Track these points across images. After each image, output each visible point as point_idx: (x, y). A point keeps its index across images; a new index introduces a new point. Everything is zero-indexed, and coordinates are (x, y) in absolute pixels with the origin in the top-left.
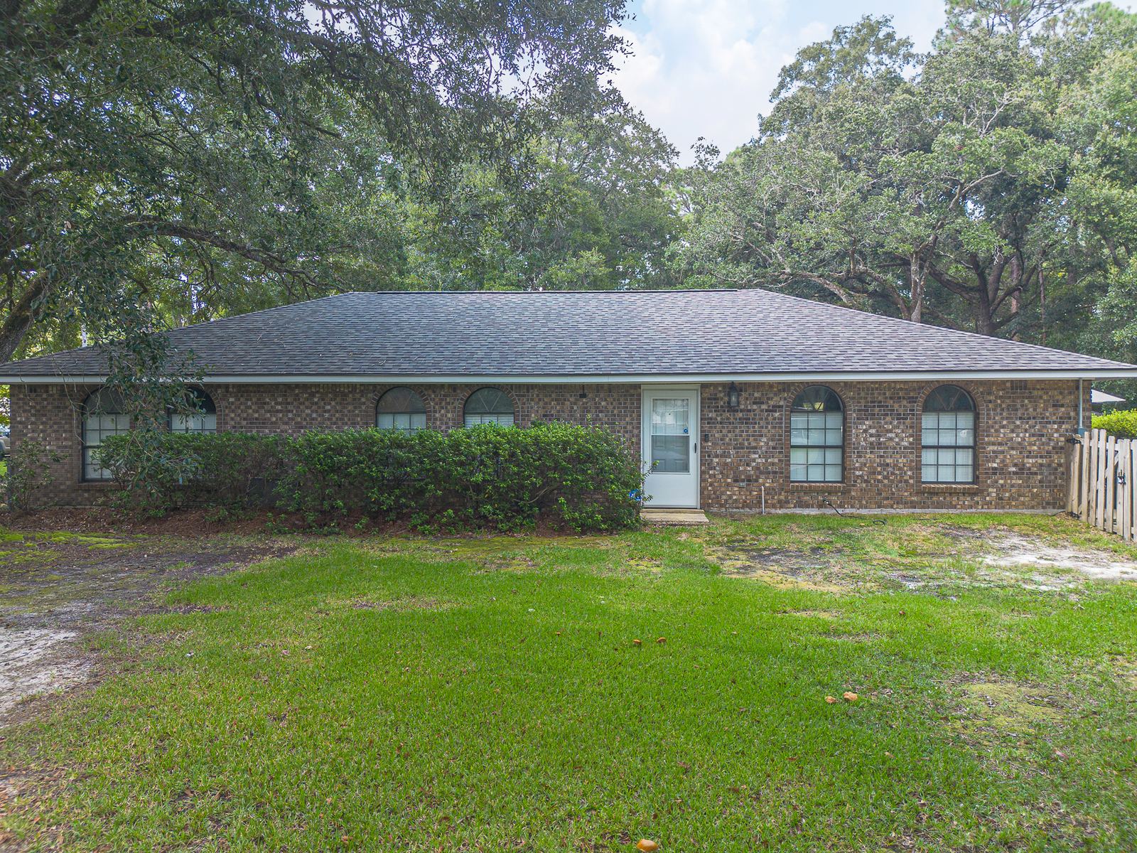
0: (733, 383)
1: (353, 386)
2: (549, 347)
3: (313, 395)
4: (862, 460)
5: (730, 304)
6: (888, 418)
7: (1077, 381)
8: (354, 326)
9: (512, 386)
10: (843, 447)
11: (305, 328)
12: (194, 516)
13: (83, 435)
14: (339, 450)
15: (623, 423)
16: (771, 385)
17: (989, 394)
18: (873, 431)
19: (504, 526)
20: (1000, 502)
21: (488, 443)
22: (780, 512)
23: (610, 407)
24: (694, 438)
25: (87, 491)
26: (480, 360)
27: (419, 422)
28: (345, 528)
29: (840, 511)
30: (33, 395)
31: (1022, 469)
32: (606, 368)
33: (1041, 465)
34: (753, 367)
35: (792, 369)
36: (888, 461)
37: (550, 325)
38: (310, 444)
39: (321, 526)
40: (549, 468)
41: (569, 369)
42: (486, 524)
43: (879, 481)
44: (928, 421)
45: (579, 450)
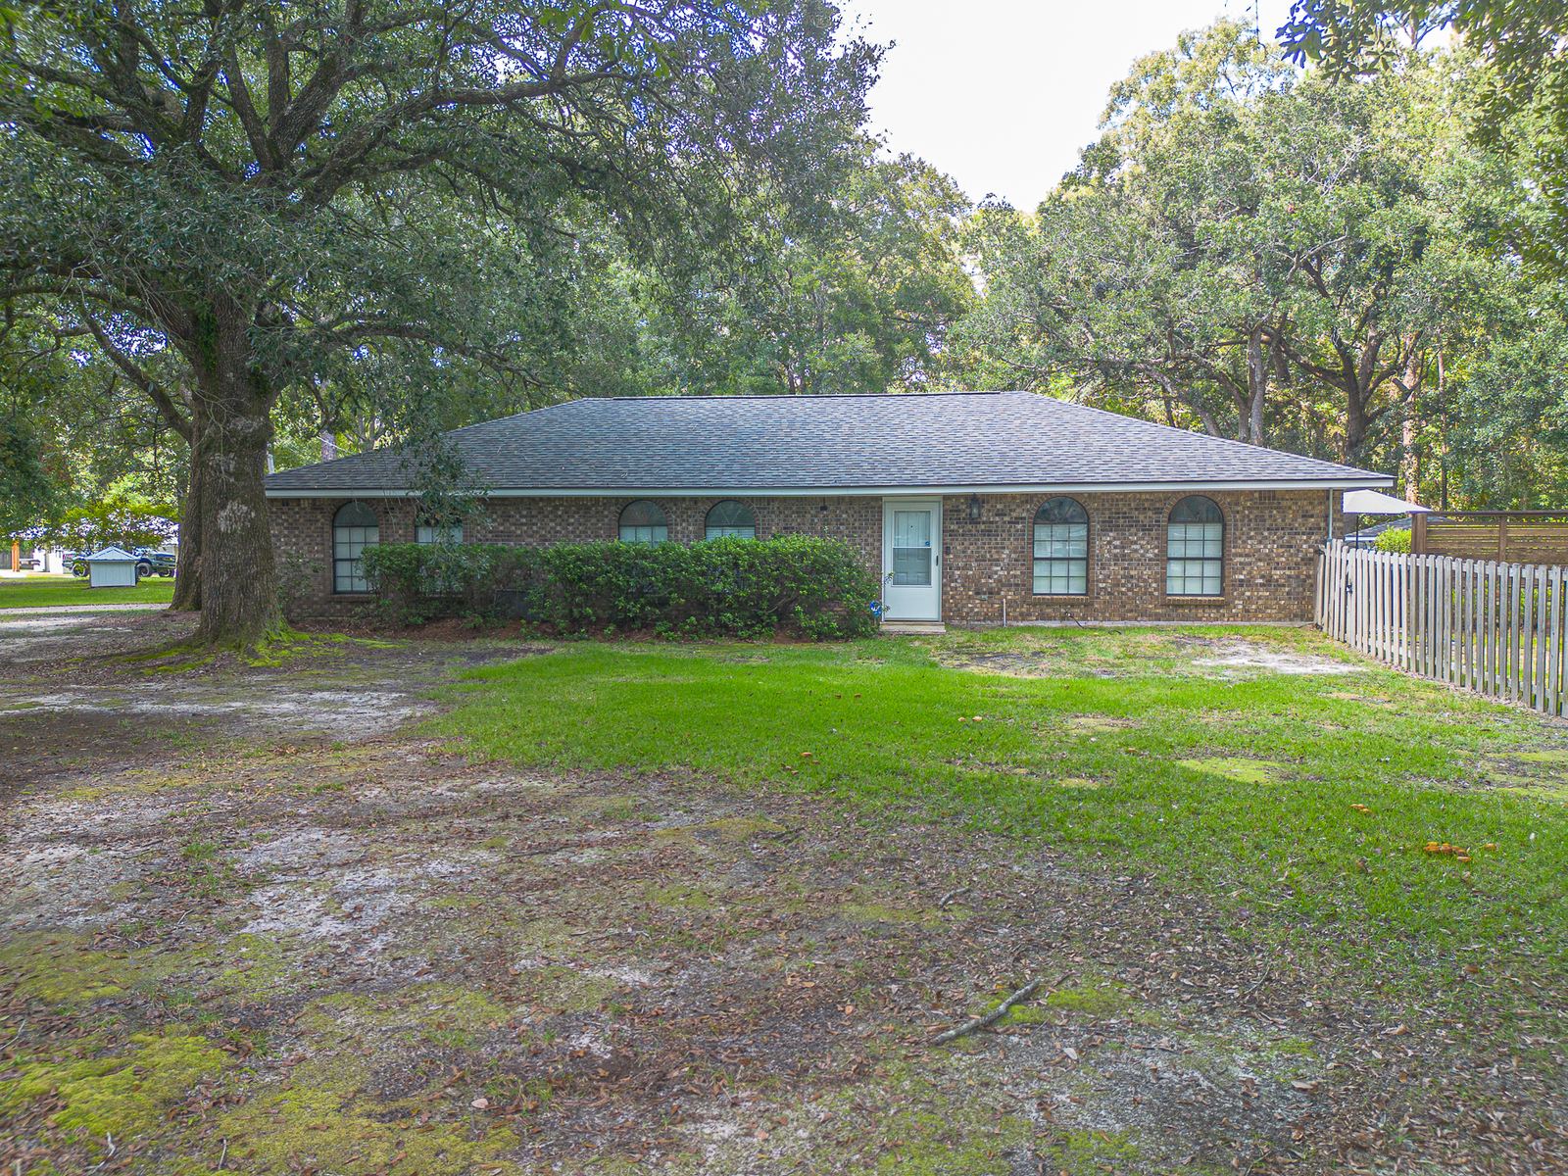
0: (975, 495)
1: (596, 499)
2: (790, 458)
3: (556, 508)
4: (1106, 572)
5: (988, 410)
6: (1133, 530)
7: (1327, 491)
8: (592, 436)
9: (752, 498)
10: (1087, 559)
11: (543, 438)
12: (450, 623)
13: (333, 547)
14: (587, 561)
15: (864, 536)
16: (1013, 496)
17: (1237, 504)
18: (1117, 543)
19: (744, 633)
20: (1247, 615)
21: (730, 553)
22: (1021, 624)
23: (851, 520)
24: (935, 551)
25: (340, 602)
26: (720, 472)
27: (661, 535)
28: (593, 634)
29: (1082, 624)
30: (285, 509)
31: (1269, 581)
32: (846, 479)
33: (1289, 577)
34: (994, 479)
35: (1032, 480)
36: (1132, 573)
37: (794, 434)
38: (559, 554)
39: (571, 633)
40: (787, 578)
41: (809, 481)
42: (727, 631)
43: (1123, 593)
44: (1176, 532)
45: (815, 561)
